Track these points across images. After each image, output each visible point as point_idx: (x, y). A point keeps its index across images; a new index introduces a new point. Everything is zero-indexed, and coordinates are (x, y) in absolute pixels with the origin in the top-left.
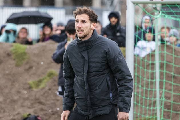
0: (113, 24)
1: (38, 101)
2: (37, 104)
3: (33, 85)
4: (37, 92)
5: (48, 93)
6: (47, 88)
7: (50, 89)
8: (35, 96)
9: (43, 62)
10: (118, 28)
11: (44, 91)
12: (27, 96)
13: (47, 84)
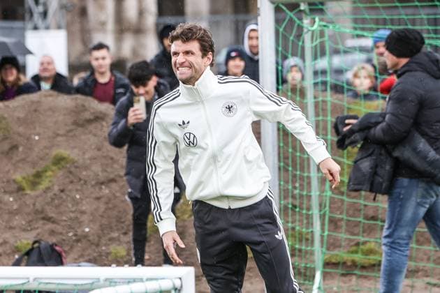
1: (41, 216)
2: (41, 222)
3: (24, 184)
4: (37, 197)
5: (61, 198)
6: (56, 188)
7: (62, 191)
8: (34, 205)
9: (38, 134)
11: (50, 194)
12: (15, 207)
13: (54, 180)
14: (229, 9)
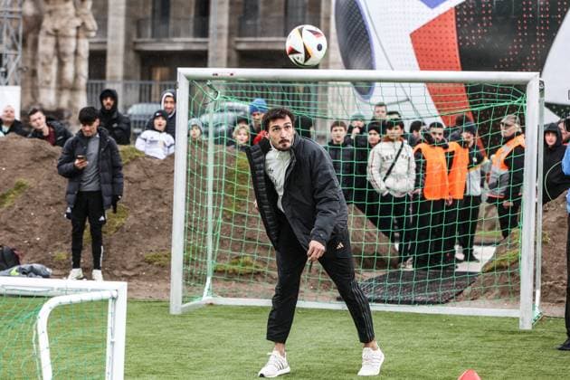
0: (108, 108)
1: (4, 227)
2: (5, 232)
5: (20, 214)
6: (17, 207)
7: (21, 209)
9: (5, 166)
10: (115, 116)
11: (12, 212)
13: (15, 200)
14: (138, 76)
